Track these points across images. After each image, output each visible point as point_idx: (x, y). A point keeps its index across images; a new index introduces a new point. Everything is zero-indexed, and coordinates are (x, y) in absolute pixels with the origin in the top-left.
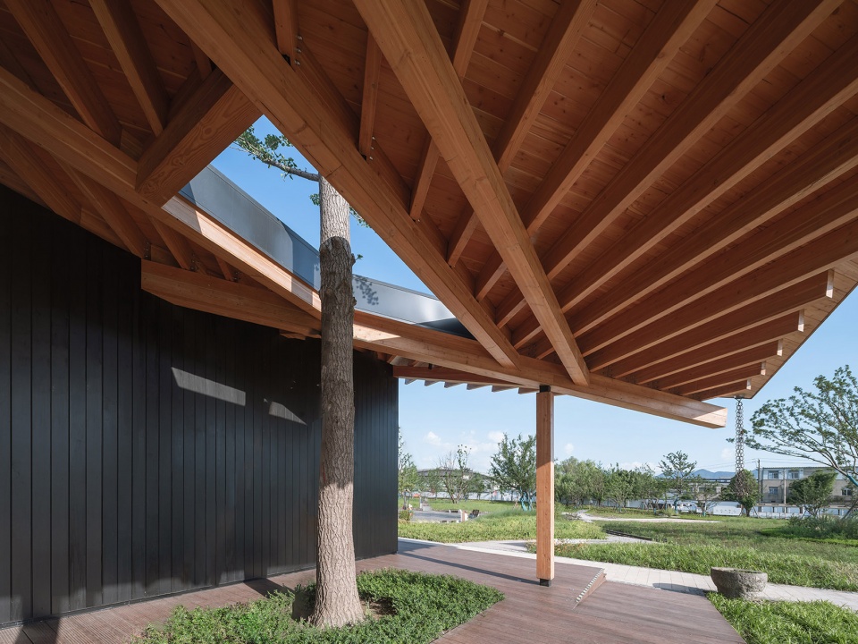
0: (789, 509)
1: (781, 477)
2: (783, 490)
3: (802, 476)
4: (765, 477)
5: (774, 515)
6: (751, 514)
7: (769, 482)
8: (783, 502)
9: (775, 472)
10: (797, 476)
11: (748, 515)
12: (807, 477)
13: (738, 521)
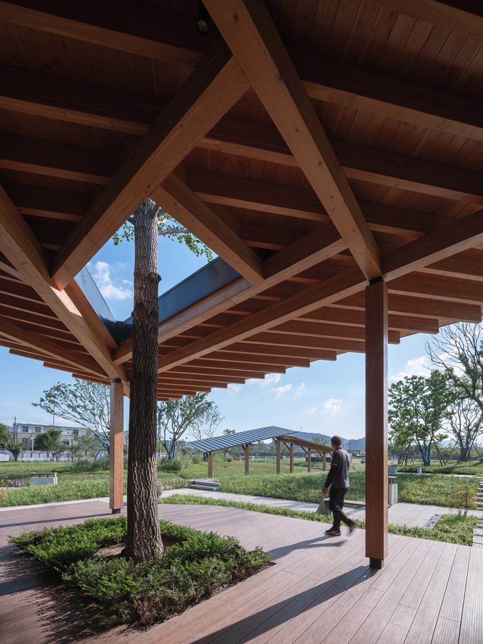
0: (41, 455)
1: (30, 431)
2: (31, 441)
3: (43, 432)
4: (19, 430)
5: (32, 459)
6: (19, 459)
7: (21, 435)
8: (31, 449)
9: (26, 428)
10: (40, 431)
11: (16, 460)
12: (46, 432)
13: (9, 465)
